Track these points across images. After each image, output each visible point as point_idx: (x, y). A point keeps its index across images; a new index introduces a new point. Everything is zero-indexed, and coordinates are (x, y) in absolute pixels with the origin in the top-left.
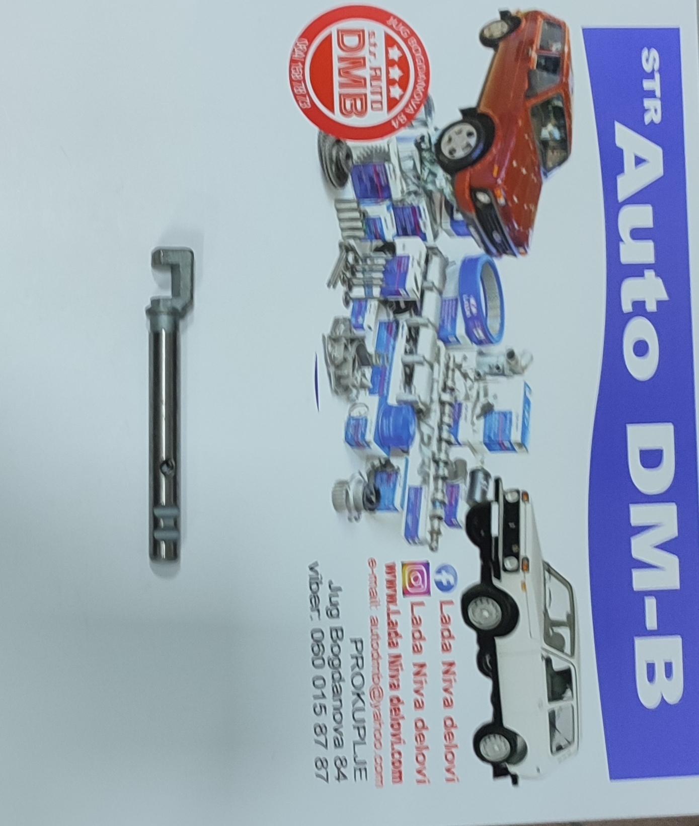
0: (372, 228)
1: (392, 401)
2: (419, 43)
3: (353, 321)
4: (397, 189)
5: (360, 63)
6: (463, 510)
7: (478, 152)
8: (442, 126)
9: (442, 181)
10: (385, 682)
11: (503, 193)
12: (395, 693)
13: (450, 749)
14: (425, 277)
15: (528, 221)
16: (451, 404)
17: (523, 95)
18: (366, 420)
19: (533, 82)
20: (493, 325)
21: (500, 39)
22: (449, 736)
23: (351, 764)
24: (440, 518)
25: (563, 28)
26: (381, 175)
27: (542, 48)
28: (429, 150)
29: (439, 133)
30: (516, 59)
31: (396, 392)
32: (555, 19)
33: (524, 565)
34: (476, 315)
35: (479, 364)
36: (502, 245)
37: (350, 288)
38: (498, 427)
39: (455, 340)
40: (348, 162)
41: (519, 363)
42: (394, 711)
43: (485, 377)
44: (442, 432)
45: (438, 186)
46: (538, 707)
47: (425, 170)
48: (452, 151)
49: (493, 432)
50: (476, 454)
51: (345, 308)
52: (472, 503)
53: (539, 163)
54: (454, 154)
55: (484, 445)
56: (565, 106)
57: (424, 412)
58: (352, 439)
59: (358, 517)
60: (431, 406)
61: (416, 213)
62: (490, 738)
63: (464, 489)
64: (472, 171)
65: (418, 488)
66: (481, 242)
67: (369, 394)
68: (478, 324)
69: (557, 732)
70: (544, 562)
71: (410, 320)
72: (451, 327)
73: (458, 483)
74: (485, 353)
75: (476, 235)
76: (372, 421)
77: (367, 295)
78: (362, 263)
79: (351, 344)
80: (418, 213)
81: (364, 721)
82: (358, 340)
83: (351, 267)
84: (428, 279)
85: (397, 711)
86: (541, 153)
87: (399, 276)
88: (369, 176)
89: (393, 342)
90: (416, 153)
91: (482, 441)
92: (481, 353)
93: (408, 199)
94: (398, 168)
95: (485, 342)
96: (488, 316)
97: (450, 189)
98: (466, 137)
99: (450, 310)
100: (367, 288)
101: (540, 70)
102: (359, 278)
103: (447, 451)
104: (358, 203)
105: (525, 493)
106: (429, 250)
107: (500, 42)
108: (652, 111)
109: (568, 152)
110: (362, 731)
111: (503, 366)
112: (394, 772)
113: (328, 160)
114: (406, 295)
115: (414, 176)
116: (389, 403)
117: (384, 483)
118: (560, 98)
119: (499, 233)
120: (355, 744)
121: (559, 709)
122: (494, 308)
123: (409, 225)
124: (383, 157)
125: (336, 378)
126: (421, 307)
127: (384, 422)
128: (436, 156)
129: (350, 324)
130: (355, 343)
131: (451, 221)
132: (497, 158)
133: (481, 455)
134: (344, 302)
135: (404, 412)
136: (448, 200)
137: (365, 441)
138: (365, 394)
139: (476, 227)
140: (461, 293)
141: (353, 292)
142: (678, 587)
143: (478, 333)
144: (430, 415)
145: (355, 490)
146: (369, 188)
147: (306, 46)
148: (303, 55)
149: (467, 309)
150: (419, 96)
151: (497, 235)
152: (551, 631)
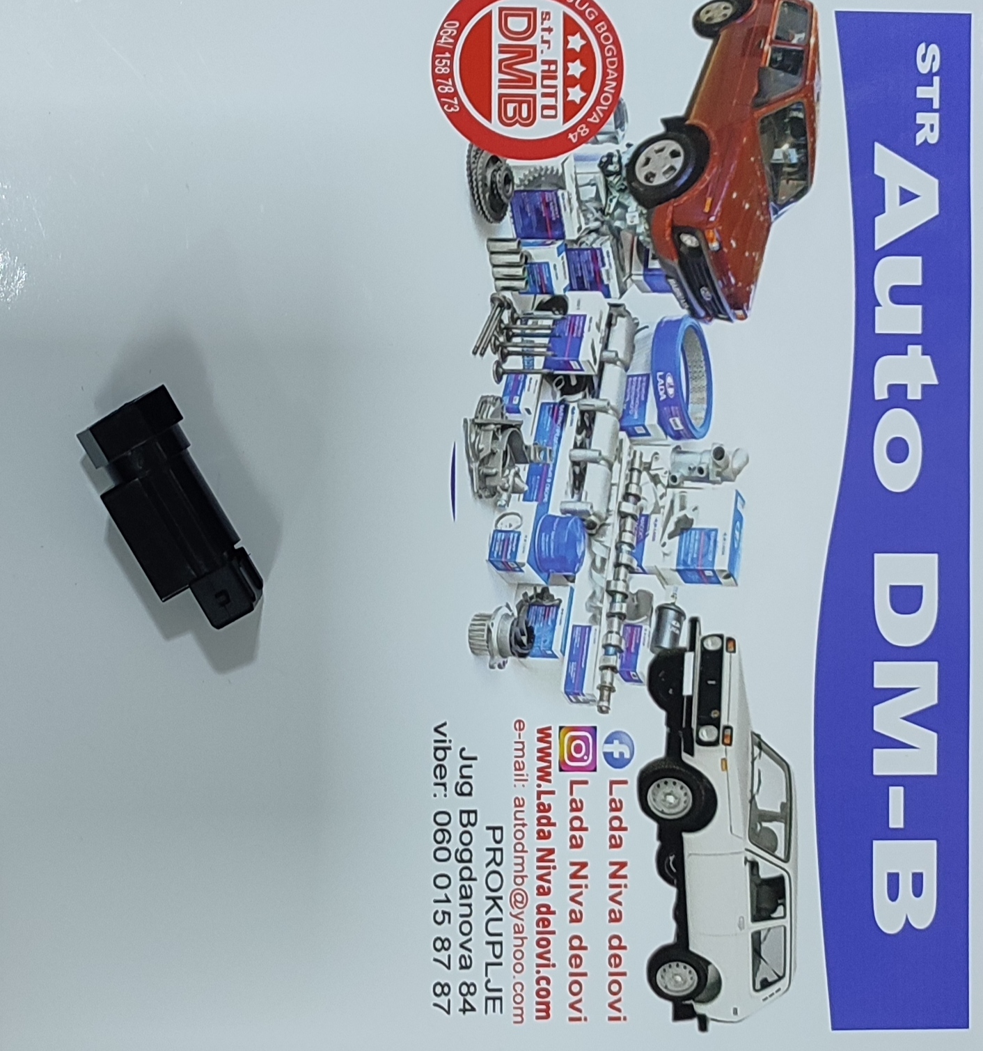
0: (536, 277)
1: (554, 510)
2: (611, 29)
3: (506, 400)
4: (572, 224)
5: (529, 54)
6: (645, 658)
7: (685, 178)
8: (637, 143)
9: (634, 214)
10: (531, 885)
11: (717, 235)
12: (543, 900)
13: (616, 978)
14: (605, 347)
15: (750, 276)
16: (633, 517)
17: (750, 101)
18: (519, 534)
19: (765, 86)
20: (696, 412)
21: (721, 24)
22: (615, 960)
23: (482, 993)
24: (613, 669)
25: (809, 11)
26: (551, 204)
27: (777, 38)
28: (618, 173)
29: (632, 149)
30: (743, 55)
31: (560, 498)
33: (725, 738)
34: (672, 397)
35: (675, 465)
36: (712, 304)
37: (504, 357)
38: (699, 549)
39: (644, 432)
40: (507, 186)
41: (730, 466)
42: (541, 924)
43: (683, 483)
44: (621, 554)
45: (629, 222)
46: (738, 929)
47: (611, 201)
48: (649, 176)
49: (690, 555)
50: (666, 586)
51: (495, 383)
52: (658, 650)
53: (768, 196)
54: (651, 179)
55: (677, 574)
56: (807, 116)
57: (598, 527)
58: (499, 559)
59: (502, 663)
60: (606, 518)
61: (597, 258)
62: (670, 966)
63: (647, 633)
64: (675, 204)
65: (586, 627)
66: (684, 300)
67: (524, 500)
68: (675, 410)
69: (762, 961)
70: (753, 733)
71: (583, 403)
72: (638, 413)
73: (640, 624)
74: (683, 449)
75: (677, 290)
76: (526, 537)
77: (526, 368)
78: (521, 324)
79: (502, 432)
80: (599, 259)
81: (500, 935)
82: (511, 426)
83: (505, 328)
84: (610, 348)
85: (545, 923)
86: (771, 183)
87: (571, 342)
88: (535, 207)
89: (558, 431)
90: (600, 177)
91: (674, 567)
92: (678, 450)
93: (588, 239)
94: (574, 197)
95: (684, 436)
96: (690, 401)
97: (645, 228)
98: (669, 157)
99: (638, 389)
100: (526, 358)
101: (773, 68)
102: (517, 343)
103: (627, 580)
104: (519, 243)
105: (730, 640)
106: (613, 308)
107: (722, 29)
108: (927, 128)
109: (809, 182)
110: (497, 947)
111: (708, 468)
112: (538, 1003)
113: (480, 184)
114: (579, 368)
115: (596, 209)
116: (551, 512)
117: (540, 619)
118: (801, 107)
119: (710, 292)
120: (488, 964)
121: (766, 931)
122: (700, 389)
123: (587, 275)
124: (555, 182)
125: (480, 477)
126: (599, 386)
127: (543, 538)
128: (627, 183)
129: (502, 405)
130: (506, 431)
131: (644, 271)
132: (710, 187)
133: (672, 587)
134: (495, 375)
135: (569, 525)
136: (642, 242)
137: (516, 563)
138: (519, 500)
139: (678, 281)
140: (655, 369)
141: (507, 362)
142: (934, 772)
143: (675, 424)
144: (605, 531)
145: (500, 628)
146: (534, 224)
147: (457, 29)
148: (451, 41)
149: (662, 390)
150: (606, 99)
151: (705, 292)
152: (759, 827)
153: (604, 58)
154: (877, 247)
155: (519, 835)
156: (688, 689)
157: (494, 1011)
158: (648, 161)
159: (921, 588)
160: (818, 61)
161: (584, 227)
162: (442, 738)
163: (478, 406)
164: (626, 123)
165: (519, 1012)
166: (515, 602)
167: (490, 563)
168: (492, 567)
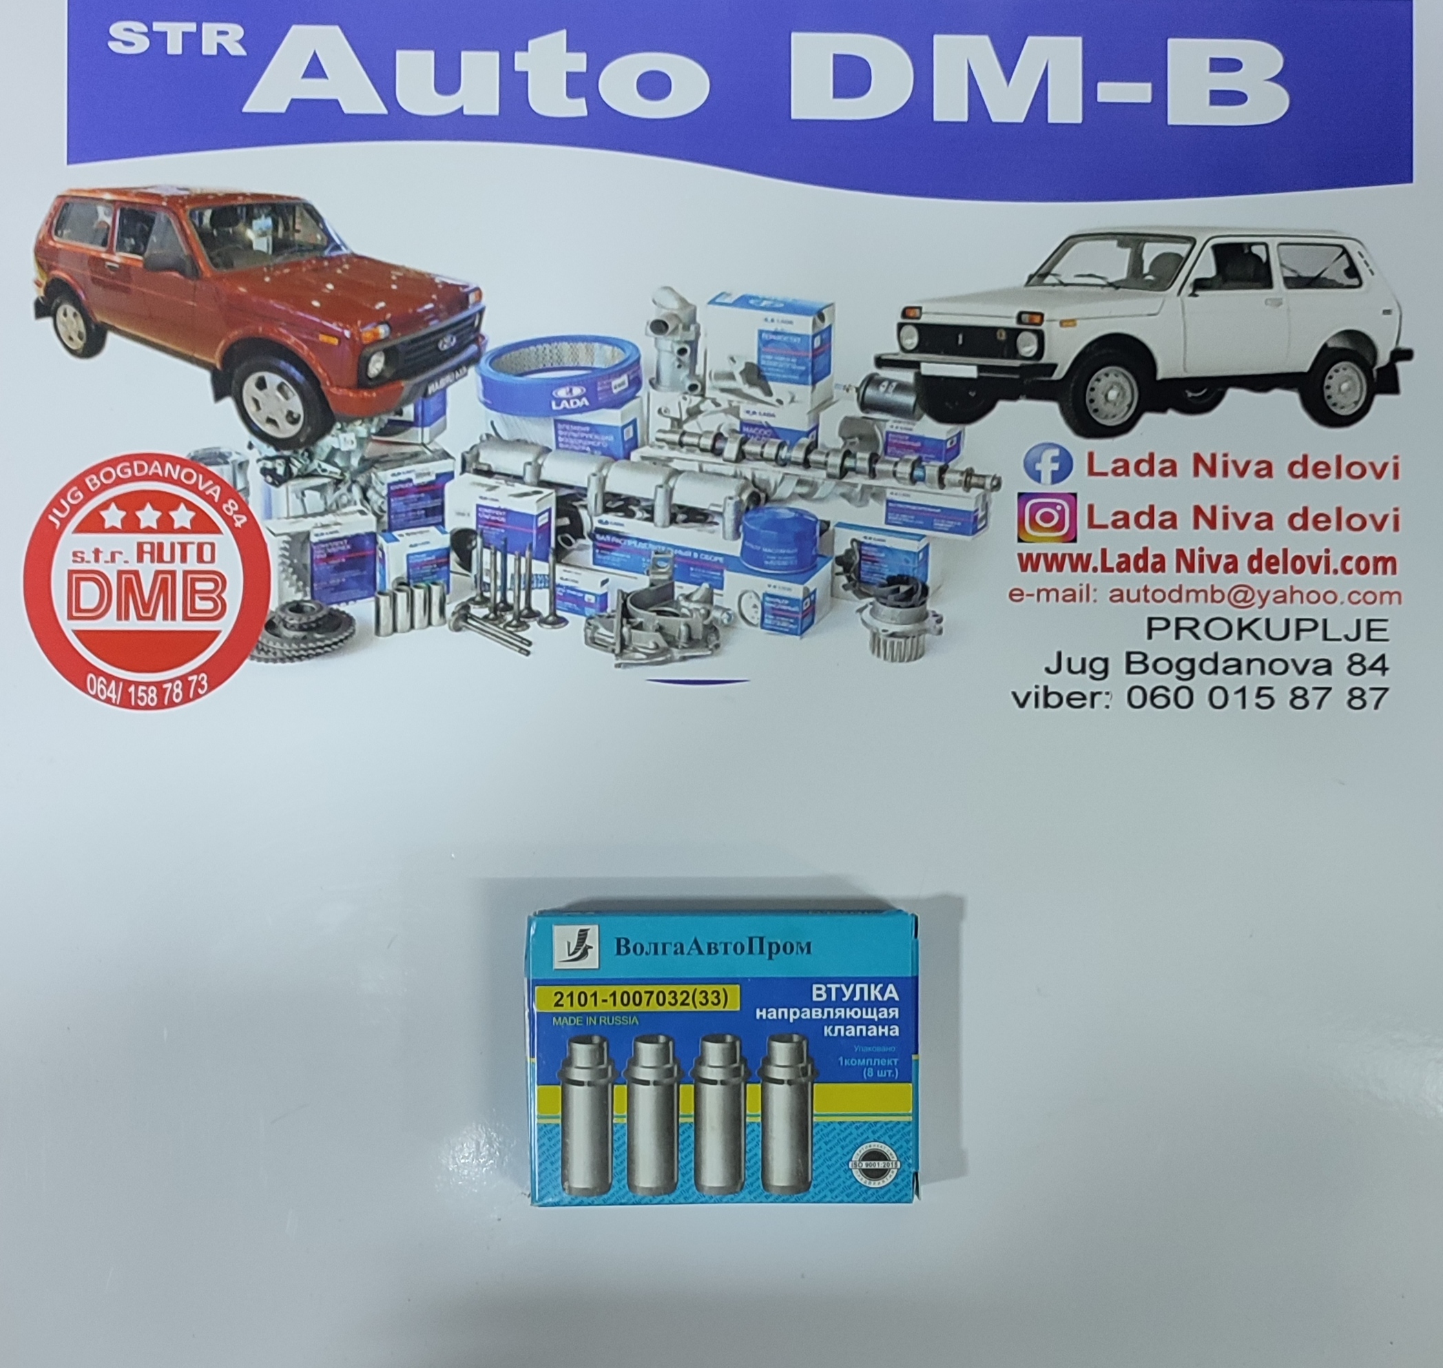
0: (427, 571)
1: (734, 548)
2: (95, 470)
3: (590, 611)
4: (356, 522)
5: (130, 581)
6: (929, 428)
7: (293, 370)
8: (247, 436)
9: (342, 440)
10: (1225, 581)
11: (369, 328)
12: (1243, 564)
13: (1343, 469)
14: (519, 479)
15: (420, 284)
16: (743, 442)
17: (191, 282)
18: (766, 595)
19: (170, 261)
20: (604, 357)
21: (87, 321)
22: (1321, 470)
23: (1362, 646)
24: (943, 471)
25: (67, 200)
26: (330, 551)
27: (104, 244)
28: (288, 461)
29: (256, 441)
30: (126, 290)
31: (717, 540)
32: (51, 214)
33: (1032, 321)
34: (585, 390)
35: (674, 386)
36: (461, 333)
37: (533, 614)
38: (786, 356)
40: (309, 609)
41: (676, 312)
42: (1274, 568)
43: (698, 376)
44: (793, 459)
45: (354, 447)
46: (1280, 307)
47: (324, 470)
48: (290, 419)
49: (794, 367)
50: (834, 400)
51: (568, 626)
52: (918, 411)
53: (317, 258)
54: (295, 416)
55: (818, 385)
56: (211, 204)
57: (757, 490)
58: (800, 622)
59: (936, 618)
60: (745, 478)
61: (401, 489)
62: (1329, 397)
63: (895, 425)
64: (328, 383)
65: (887, 507)
66: (457, 374)
67: (721, 588)
68: (602, 385)
69: (1323, 275)
70: (1027, 284)
71: (593, 508)
72: (606, 435)
73: (884, 434)
74: (654, 375)
75: (443, 382)
76: (769, 586)
77: (547, 585)
78: (489, 590)
79: (633, 618)
80: (402, 486)
81: (1287, 621)
82: (624, 605)
83: (495, 613)
84: (521, 473)
85: (1272, 562)
86: (299, 254)
87: (513, 525)
88: (332, 573)
89: (630, 542)
90: (292, 486)
91: (809, 388)
92: (654, 382)
93: (376, 502)
94: (319, 520)
95: (635, 375)
96: (590, 365)
97: (361, 425)
98: (265, 391)
99: (575, 435)
100: (534, 585)
101: (145, 249)
102: (514, 597)
103: (826, 451)
104: (381, 593)
105: (904, 314)
106: (467, 469)
107: (93, 320)
108: (222, 40)
109: (296, 201)
110: (1304, 625)
111: (679, 342)
112: (1376, 572)
113: (303, 646)
114: (547, 514)
115: (335, 491)
116: (738, 554)
117: (877, 568)
118: (197, 212)
119: (442, 338)
120: (1325, 638)
121: (1283, 268)
122: (575, 356)
123: (424, 503)
124: (299, 545)
125: (691, 647)
126: (571, 487)
127: (772, 562)
128: (300, 447)
129: (597, 617)
130: (631, 612)
131: (417, 426)
132: (305, 337)
133: (835, 391)
134: (557, 626)
135: (753, 527)
136: (378, 429)
137: (804, 599)
138: (721, 595)
139: (431, 381)
140: (549, 412)
141: (541, 610)
142: (1079, 41)
143: (620, 385)
144: (761, 480)
145: (889, 620)
146: (356, 573)
147: (97, 676)
148: (113, 684)
149: (575, 403)
150: (189, 476)
151: (444, 343)
152: (1150, 277)
153: (134, 479)
154: (384, 111)
155: (1159, 596)
156: (971, 372)
157: (1385, 630)
158: (271, 421)
159: (835, 56)
160: (135, 189)
161: (359, 507)
162: (1032, 697)
163: (598, 649)
164: (222, 450)
165: (1386, 597)
166: (855, 601)
167: (804, 634)
168: (809, 631)
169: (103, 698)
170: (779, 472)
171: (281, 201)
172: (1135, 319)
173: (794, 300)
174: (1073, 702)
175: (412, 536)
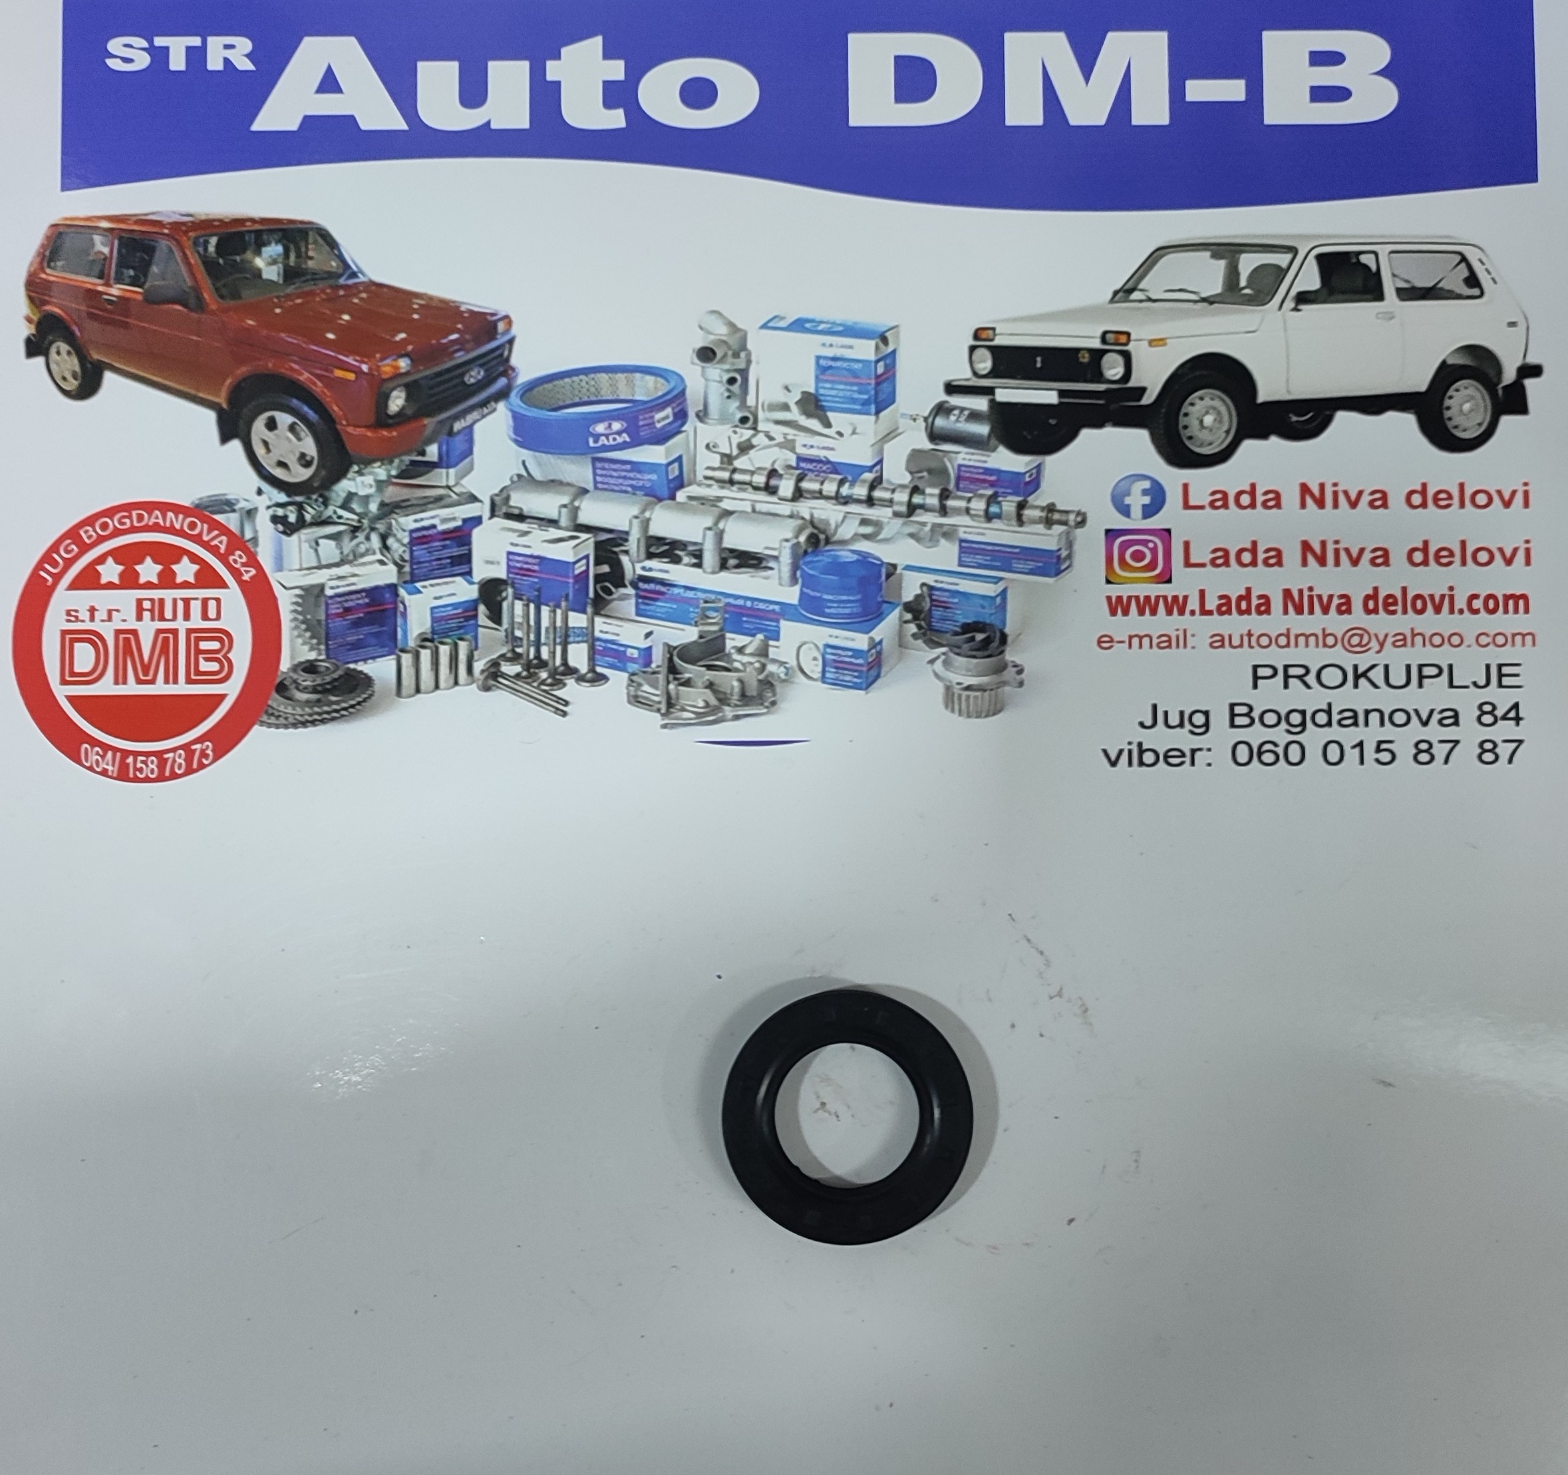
0: (453, 625)
1: (791, 595)
2: (90, 521)
3: (633, 667)
4: (374, 573)
5: (127, 639)
6: (1005, 460)
7: (306, 409)
8: (255, 481)
9: (359, 483)
10: (1336, 623)
11: (388, 361)
12: (1357, 605)
13: (1467, 498)
14: (553, 523)
15: (444, 312)
16: (800, 479)
17: (193, 314)
18: (827, 646)
19: (172, 293)
20: (646, 389)
21: (83, 358)
22: (1442, 499)
23: (1493, 693)
24: (1021, 506)
25: (61, 230)
26: (346, 605)
27: (100, 277)
28: (300, 507)
29: (265, 487)
30: (126, 326)
31: (773, 587)
32: (43, 246)
33: (1117, 341)
34: (625, 425)
35: (723, 419)
36: (489, 365)
37: (570, 671)
38: (846, 384)
39: (676, 465)
40: (322, 669)
41: (724, 338)
42: (1392, 608)
43: (750, 407)
44: (855, 497)
45: (372, 491)
46: (1393, 322)
47: (340, 517)
48: (303, 462)
49: (856, 396)
50: (900, 431)
51: (609, 683)
52: (993, 441)
53: (331, 287)
55: (882, 414)
56: (215, 231)
57: (815, 531)
58: (864, 675)
59: (1016, 669)
60: (803, 518)
61: (424, 537)
62: (1450, 419)
63: (968, 457)
64: (344, 422)
65: (961, 547)
66: (485, 409)
67: (777, 639)
68: (645, 419)
69: (1440, 285)
70: (1112, 301)
71: (635, 555)
72: (650, 473)
73: (956, 467)
74: (701, 408)
75: (470, 418)
76: (831, 636)
77: (585, 639)
78: (521, 646)
79: (680, 673)
80: (425, 533)
81: (1408, 667)
82: (671, 660)
83: (528, 670)
84: (554, 516)
85: (1390, 601)
86: (312, 282)
87: (547, 574)
88: (349, 629)
89: (676, 591)
90: (306, 534)
91: (873, 418)
92: (701, 414)
93: (396, 551)
94: (335, 571)
95: (681, 407)
96: (630, 398)
97: (380, 467)
98: (276, 432)
99: (614, 474)
100: (571, 639)
101: (145, 281)
102: (550, 652)
103: (892, 487)
104: (403, 651)
105: (977, 335)
106: (497, 513)
107: (89, 358)
108: (229, 54)
109: (310, 226)
110: (1427, 671)
111: (728, 371)
112: (1506, 611)
113: (316, 709)
114: (584, 561)
115: (352, 539)
116: (794, 600)
117: (950, 615)
118: (201, 240)
119: (468, 371)
120: (1451, 685)
121: (1396, 279)
122: (614, 386)
123: (449, 551)
124: (313, 599)
125: (746, 705)
126: (610, 531)
127: (832, 611)
128: (314, 493)
129: (641, 674)
130: (678, 666)
131: (442, 467)
132: (319, 372)
133: (901, 421)
134: (596, 684)
135: (811, 572)
136: (399, 471)
137: (869, 650)
138: (777, 647)
139: (457, 417)
140: (584, 451)
141: (578, 666)
142: (1164, 35)
143: (664, 419)
144: (821, 520)
145: (963, 672)
146: (375, 629)
147: (93, 746)
148: (110, 754)
149: (615, 439)
150: (192, 526)
151: (471, 376)
152: (1247, 291)
153: (133, 530)
154: (405, 127)
155: (1264, 641)
156: (1051, 397)
158: (282, 464)
159: (897, 58)
160: (135, 215)
161: (380, 557)
162: (1125, 755)
163: (643, 708)
164: (229, 497)
165: (1518, 638)
166: (925, 651)
167: (870, 688)
168: (876, 685)
169: (98, 770)
170: (841, 511)
171: (292, 226)
172: (1231, 336)
173: (855, 323)
174: (1172, 761)
175: (437, 588)
